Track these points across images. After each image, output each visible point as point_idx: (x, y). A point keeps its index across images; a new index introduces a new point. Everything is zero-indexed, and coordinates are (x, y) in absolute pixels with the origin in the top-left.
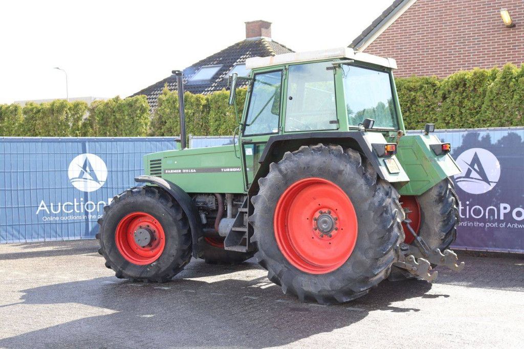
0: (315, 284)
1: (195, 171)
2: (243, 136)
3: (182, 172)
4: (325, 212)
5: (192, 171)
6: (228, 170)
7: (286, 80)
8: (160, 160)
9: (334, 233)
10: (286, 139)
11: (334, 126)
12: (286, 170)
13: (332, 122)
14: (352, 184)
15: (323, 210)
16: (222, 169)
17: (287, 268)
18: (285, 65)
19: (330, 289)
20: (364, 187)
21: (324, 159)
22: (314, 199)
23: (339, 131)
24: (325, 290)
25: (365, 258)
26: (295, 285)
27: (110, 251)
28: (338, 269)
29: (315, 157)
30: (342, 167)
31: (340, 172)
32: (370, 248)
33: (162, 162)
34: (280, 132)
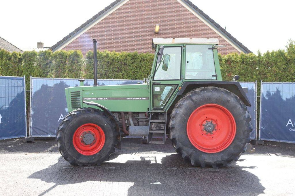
0: (213, 158)
1: (107, 99)
2: (153, 80)
3: (97, 99)
4: (209, 122)
5: (105, 99)
6: (131, 99)
7: (184, 53)
8: (80, 92)
9: (214, 132)
10: (196, 83)
11: (214, 78)
12: (196, 100)
13: (213, 76)
14: (235, 107)
15: (208, 121)
16: (127, 99)
17: (195, 151)
18: (183, 44)
19: (221, 160)
20: (241, 109)
21: (219, 94)
22: (204, 115)
23: (217, 80)
24: (218, 161)
25: (240, 144)
26: (200, 160)
27: (69, 148)
28: (225, 150)
29: (214, 93)
30: (229, 99)
31: (228, 101)
32: (243, 139)
33: (81, 93)
34: (182, 80)
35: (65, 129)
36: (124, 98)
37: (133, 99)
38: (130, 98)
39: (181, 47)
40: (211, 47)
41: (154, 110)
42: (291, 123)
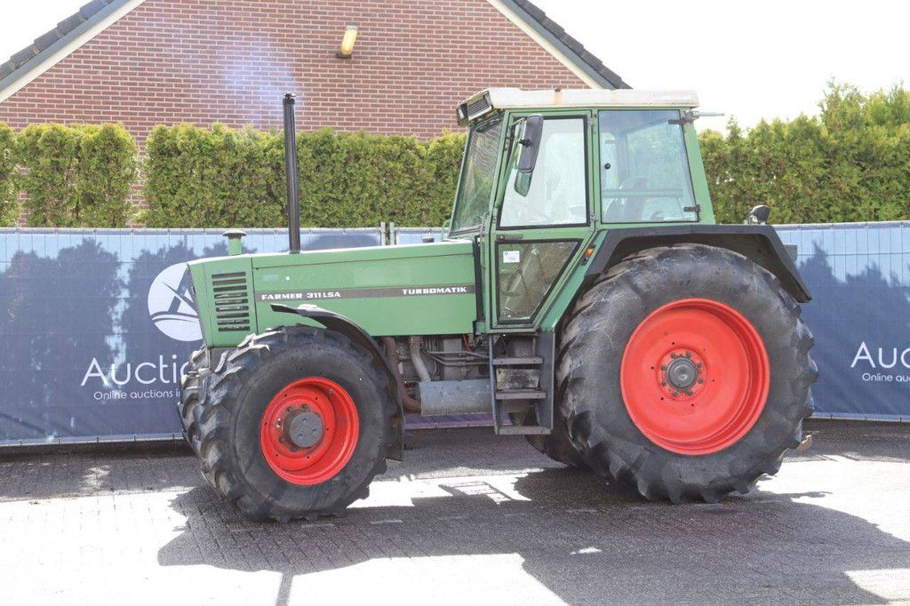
0: (704, 470)
1: (338, 294)
2: (499, 228)
3: (305, 298)
4: (681, 355)
5: (331, 295)
6: (419, 291)
7: (595, 136)
8: (243, 274)
9: (696, 387)
10: (645, 235)
11: (692, 216)
12: (648, 286)
13: (687, 210)
14: (764, 306)
15: (678, 353)
16: (405, 291)
17: (649, 451)
18: (590, 109)
19: (729, 475)
20: (782, 311)
21: (715, 268)
22: (666, 334)
23: (701, 223)
24: (720, 478)
25: (785, 420)
26: (666, 478)
27: (251, 462)
28: (739, 442)
29: (700, 264)
30: (746, 281)
31: (744, 288)
32: (794, 403)
33: (248, 277)
34: (592, 224)
35: (235, 400)
36: (396, 292)
37: (425, 291)
38: (415, 288)
39: (584, 118)
40: (675, 116)
41: (499, 326)
42: (868, 357)
